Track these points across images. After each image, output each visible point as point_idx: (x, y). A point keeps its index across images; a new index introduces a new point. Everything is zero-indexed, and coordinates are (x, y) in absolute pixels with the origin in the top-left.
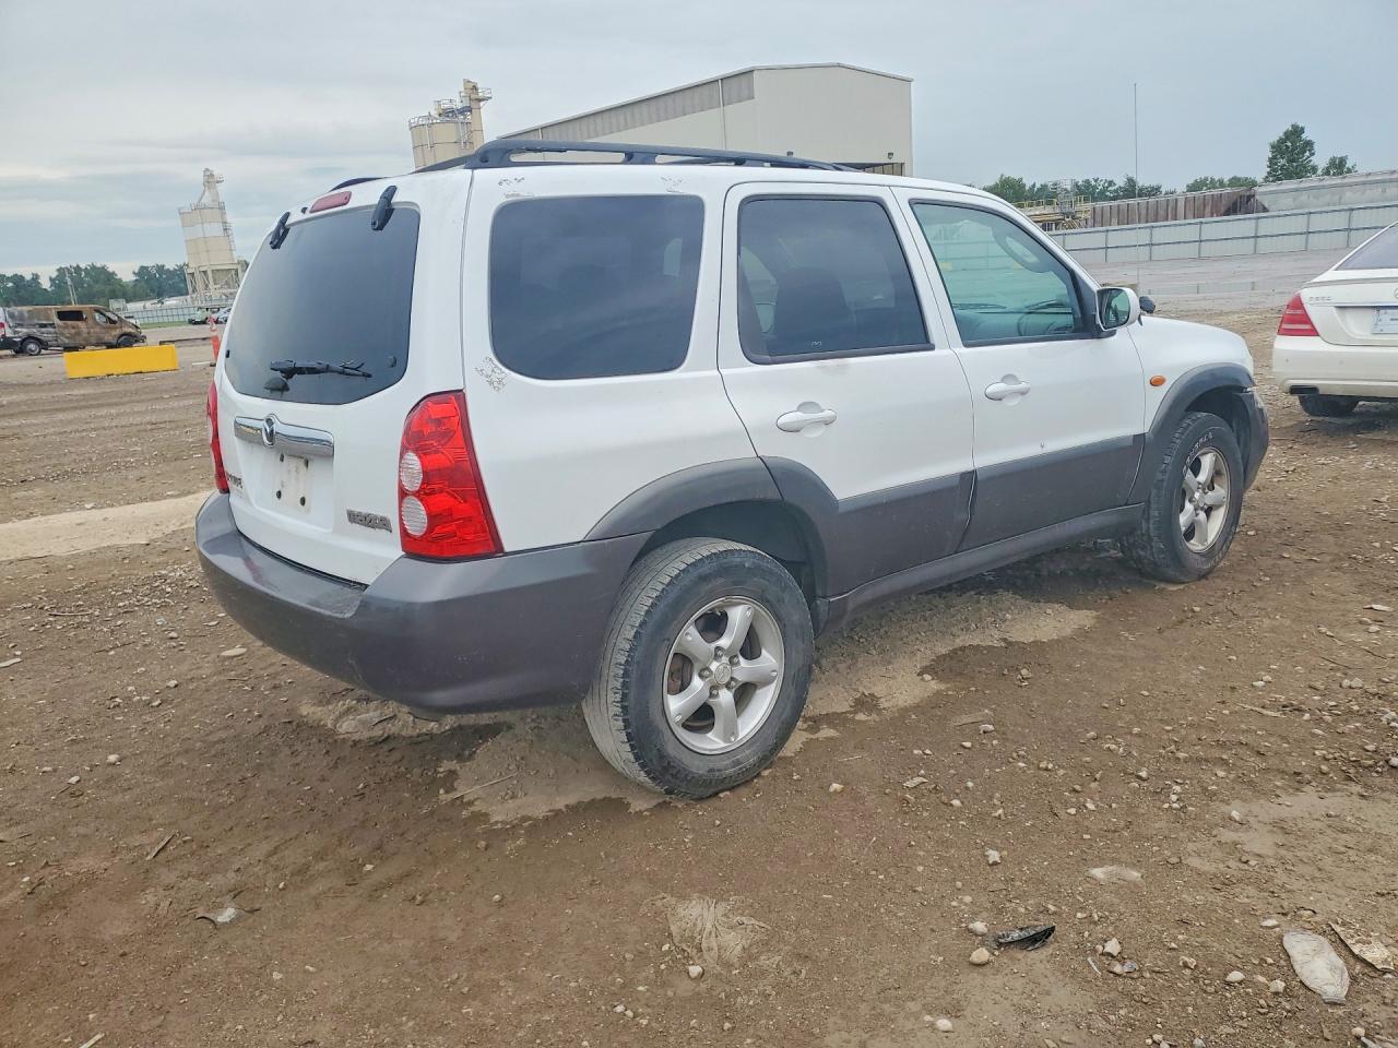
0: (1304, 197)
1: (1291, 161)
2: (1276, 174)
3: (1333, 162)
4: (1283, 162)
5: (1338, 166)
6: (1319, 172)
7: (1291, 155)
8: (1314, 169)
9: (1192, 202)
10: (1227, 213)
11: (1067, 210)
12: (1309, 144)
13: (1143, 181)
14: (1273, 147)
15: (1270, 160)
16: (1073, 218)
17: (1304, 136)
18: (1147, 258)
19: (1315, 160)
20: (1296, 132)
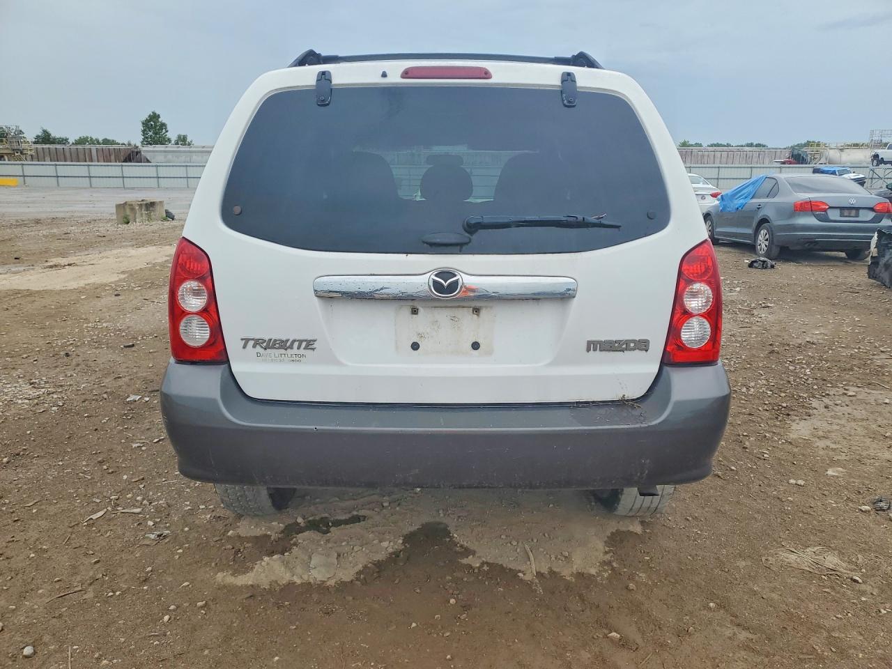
0: (170, 156)
1: (156, 134)
2: (148, 141)
3: (179, 137)
4: (151, 133)
5: (182, 140)
6: (173, 142)
7: (154, 129)
8: (169, 140)
9: (101, 152)
10: (125, 161)
11: (15, 148)
12: (163, 125)
13: (55, 134)
14: (143, 124)
15: (144, 131)
16: (21, 153)
17: (160, 120)
18: (89, 186)
19: (169, 135)
20: (154, 117)
